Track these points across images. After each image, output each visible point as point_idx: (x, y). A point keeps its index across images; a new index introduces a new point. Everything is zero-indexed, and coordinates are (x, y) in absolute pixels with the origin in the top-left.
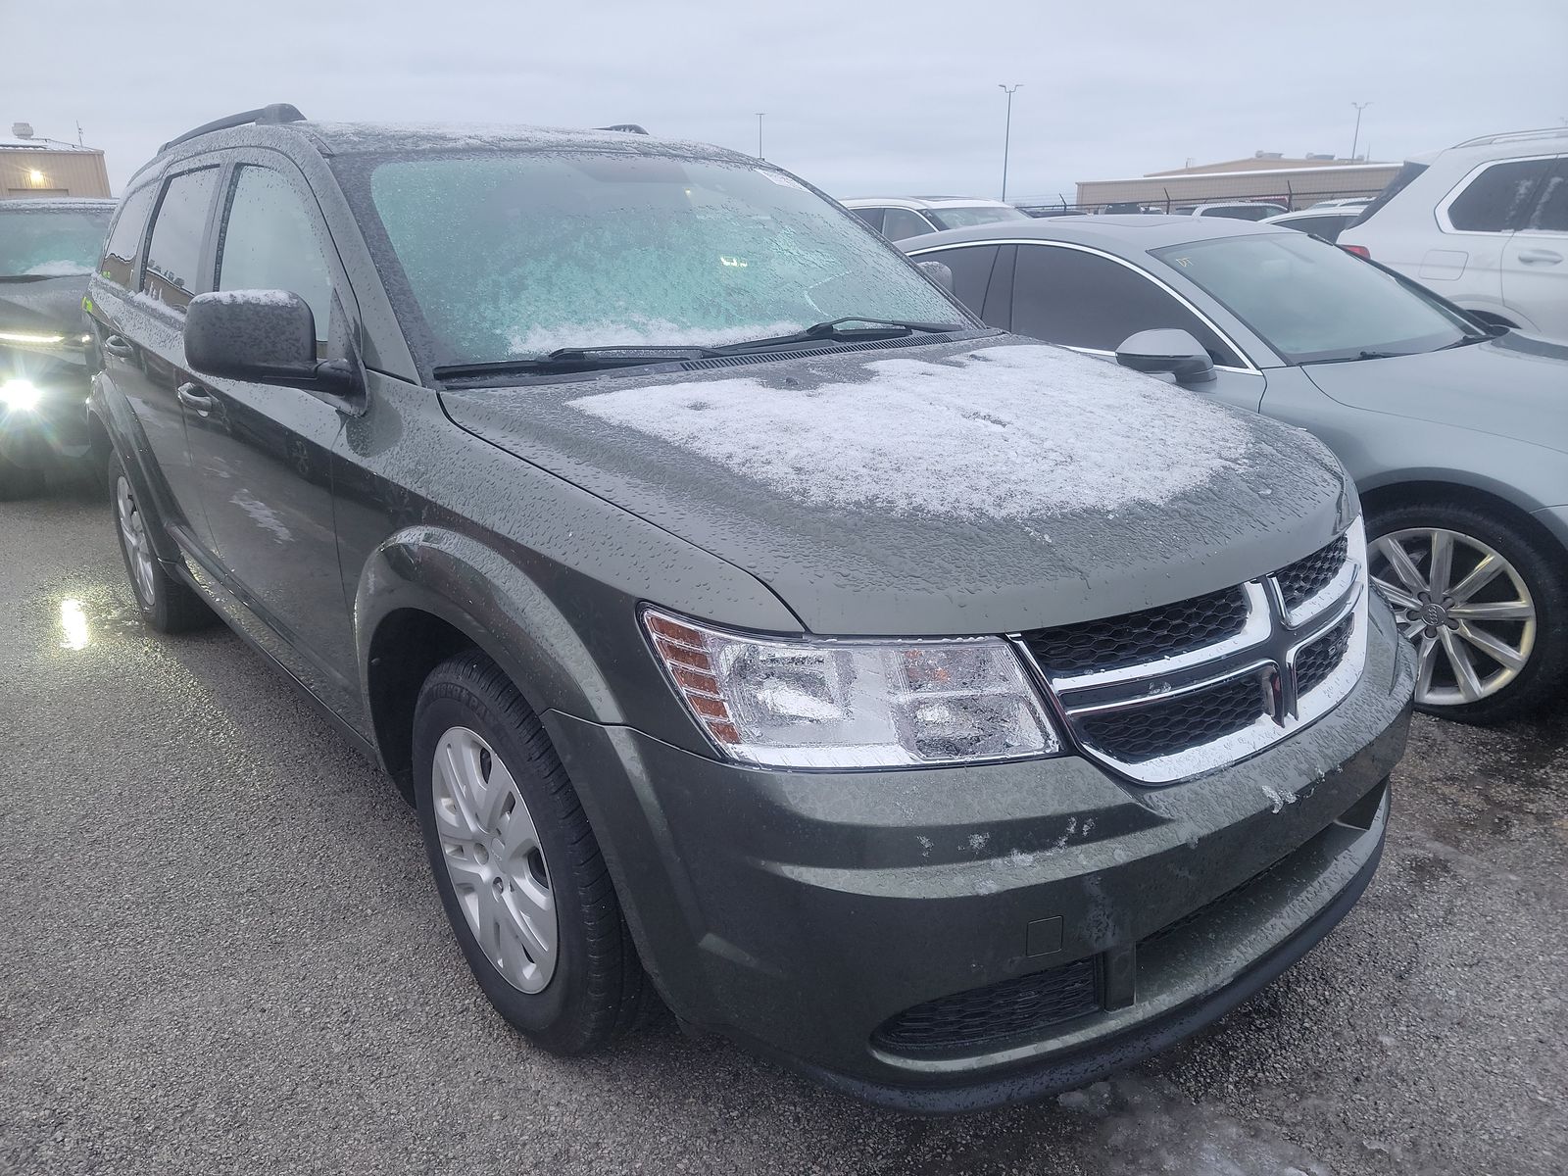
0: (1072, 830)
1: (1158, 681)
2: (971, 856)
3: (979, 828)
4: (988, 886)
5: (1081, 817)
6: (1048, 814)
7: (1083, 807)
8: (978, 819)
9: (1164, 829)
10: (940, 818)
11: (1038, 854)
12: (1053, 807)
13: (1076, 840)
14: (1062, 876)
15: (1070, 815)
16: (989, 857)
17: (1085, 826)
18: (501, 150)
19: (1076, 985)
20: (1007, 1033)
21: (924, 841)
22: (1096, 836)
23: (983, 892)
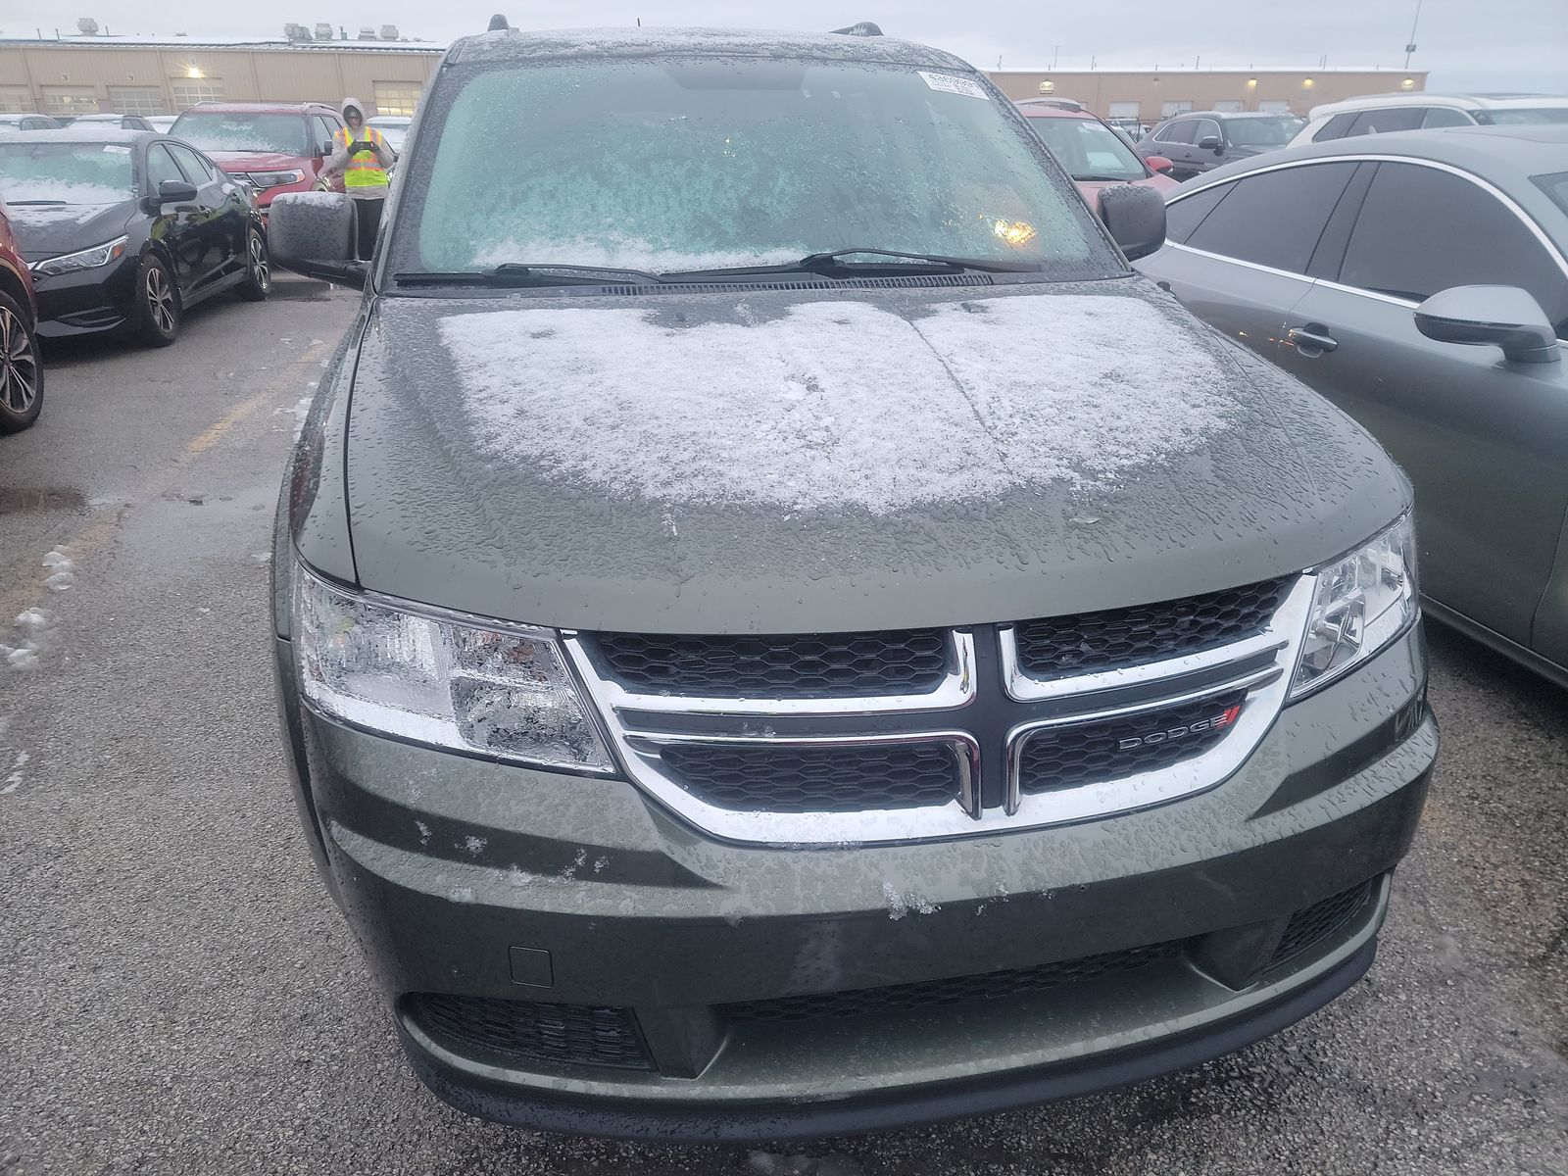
0: (580, 861)
1: (759, 722)
2: (466, 857)
3: (479, 831)
4: (464, 894)
5: (594, 852)
6: (555, 837)
7: (597, 841)
8: (480, 820)
9: (707, 893)
10: (442, 809)
11: (539, 877)
12: (565, 831)
13: (585, 874)
14: (547, 908)
15: (579, 845)
16: (487, 865)
17: (597, 863)
18: (612, 56)
19: (611, 1033)
20: (538, 1056)
21: (422, 827)
22: (607, 876)
23: (455, 897)
